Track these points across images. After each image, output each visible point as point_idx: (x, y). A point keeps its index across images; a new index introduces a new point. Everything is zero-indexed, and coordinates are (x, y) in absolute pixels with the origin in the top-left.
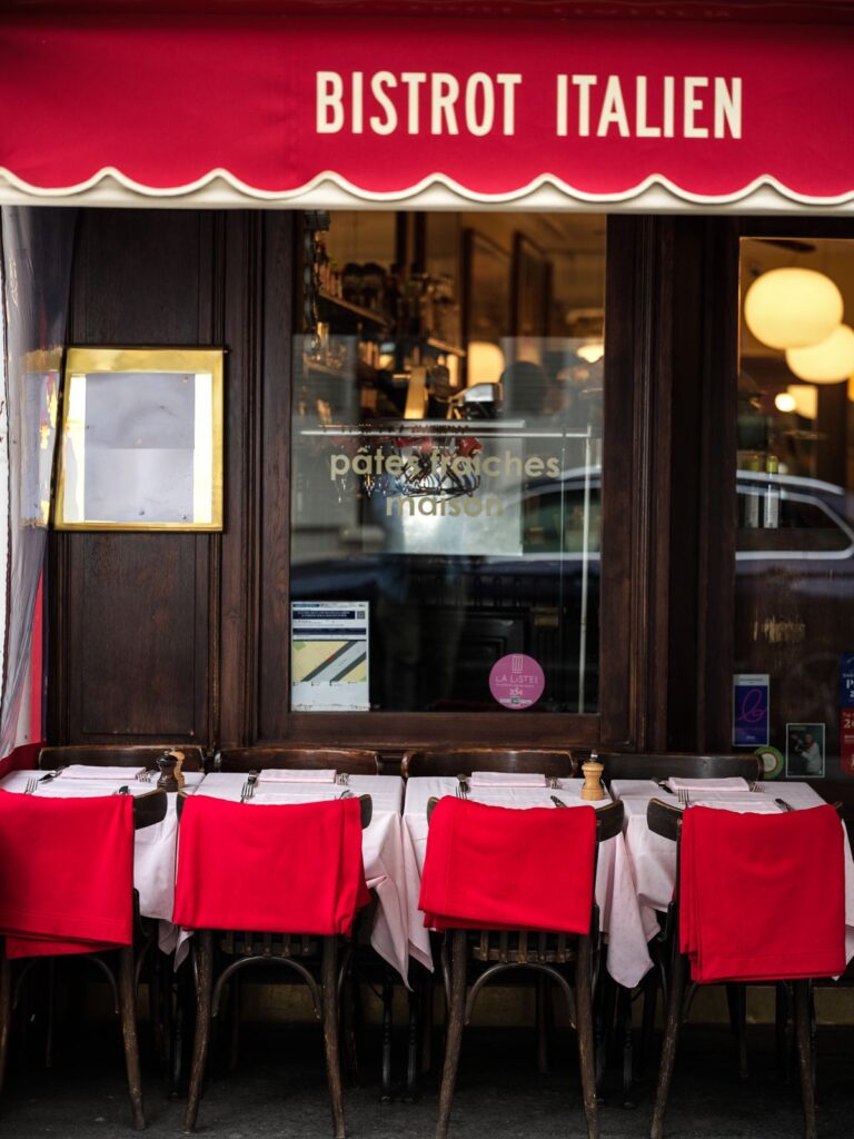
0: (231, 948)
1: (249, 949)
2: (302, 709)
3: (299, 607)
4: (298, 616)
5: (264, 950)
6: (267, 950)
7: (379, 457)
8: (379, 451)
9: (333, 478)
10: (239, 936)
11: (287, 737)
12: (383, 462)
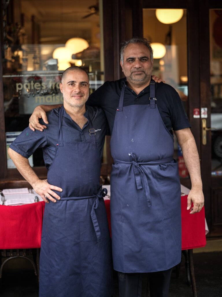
0: (5, 255)
1: (12, 254)
2: (11, 168)
3: (8, 134)
4: (8, 137)
5: (17, 254)
6: (18, 254)
7: (32, 83)
8: (32, 82)
9: (17, 91)
10: (8, 251)
11: (7, 177)
12: (34, 85)
